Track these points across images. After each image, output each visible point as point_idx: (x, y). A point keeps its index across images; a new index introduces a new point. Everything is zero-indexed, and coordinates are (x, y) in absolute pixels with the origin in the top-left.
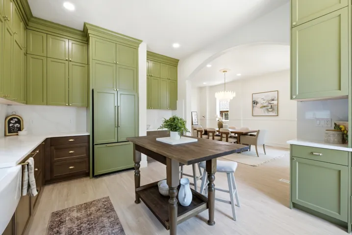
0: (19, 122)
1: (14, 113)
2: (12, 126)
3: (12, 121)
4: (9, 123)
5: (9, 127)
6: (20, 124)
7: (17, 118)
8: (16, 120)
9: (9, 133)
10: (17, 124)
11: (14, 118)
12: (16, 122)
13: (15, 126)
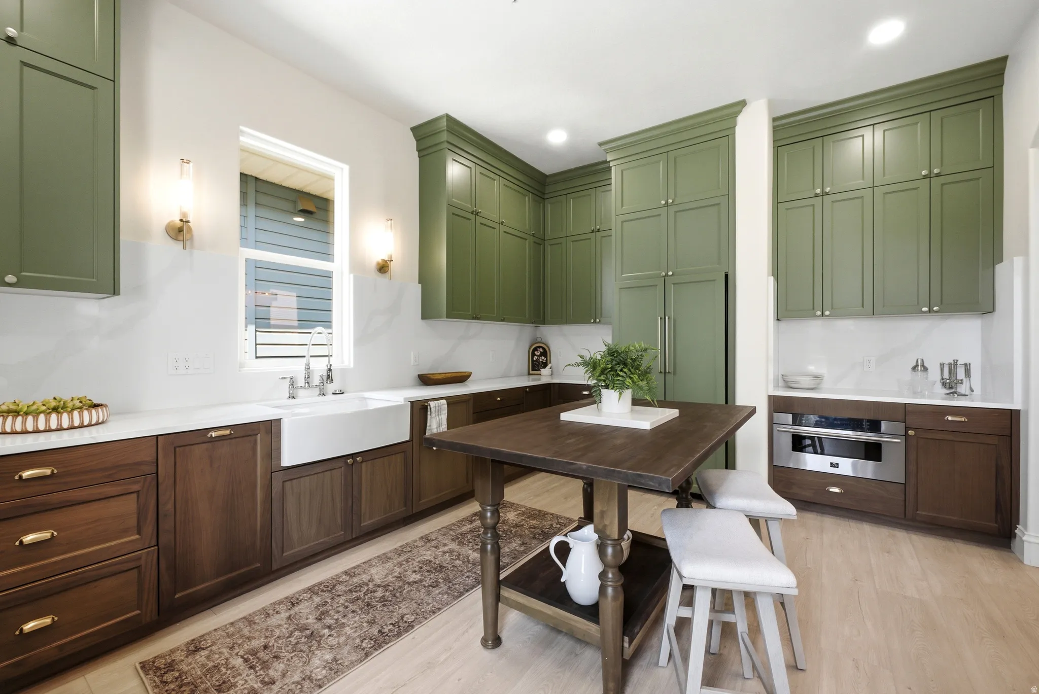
0: (545, 353)
1: (539, 340)
2: (536, 361)
3: (536, 352)
4: (533, 355)
5: (533, 361)
6: (546, 357)
7: (544, 348)
8: (541, 350)
9: (532, 371)
10: (543, 358)
11: (540, 347)
12: (542, 355)
13: (541, 360)
